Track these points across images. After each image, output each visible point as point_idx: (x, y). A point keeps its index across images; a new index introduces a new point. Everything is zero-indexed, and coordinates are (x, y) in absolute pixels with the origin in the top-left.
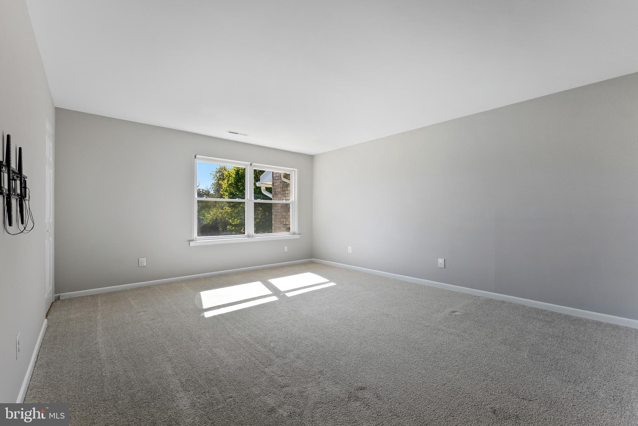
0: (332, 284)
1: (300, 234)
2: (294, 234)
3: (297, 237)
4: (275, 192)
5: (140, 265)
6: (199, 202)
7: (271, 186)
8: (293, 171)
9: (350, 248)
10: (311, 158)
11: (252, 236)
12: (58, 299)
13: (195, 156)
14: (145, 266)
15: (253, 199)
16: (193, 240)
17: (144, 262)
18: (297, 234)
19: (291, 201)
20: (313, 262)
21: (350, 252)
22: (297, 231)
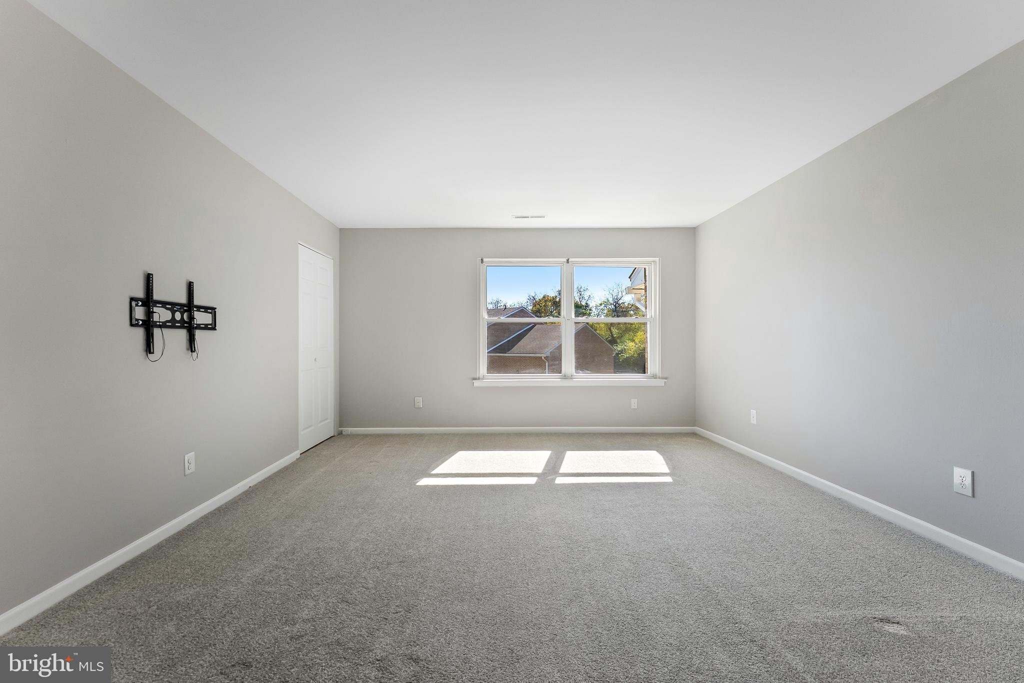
1: (666, 378)
2: (654, 377)
3: (660, 383)
5: (416, 406)
6: (489, 323)
8: (652, 263)
9: (753, 412)
10: (692, 232)
11: (571, 377)
12: (340, 433)
13: (482, 260)
14: (421, 408)
15: (573, 316)
16: (479, 379)
17: (419, 402)
18: (659, 378)
19: (648, 317)
20: (694, 435)
21: (754, 421)
22: (659, 373)
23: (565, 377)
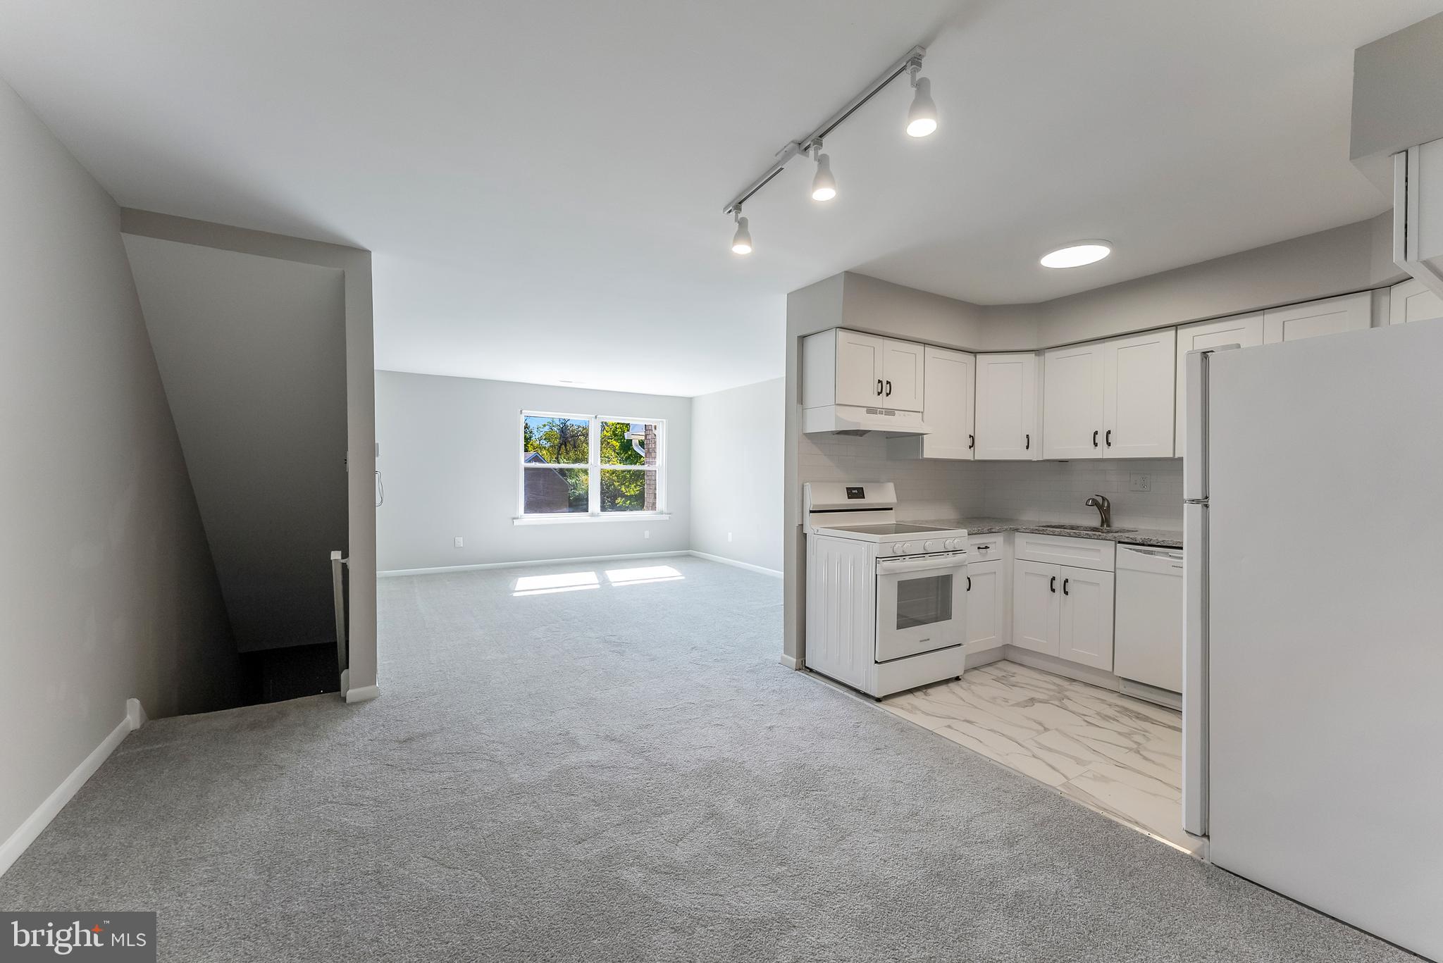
0: (683, 578)
1: (672, 514)
2: (662, 513)
3: (666, 517)
4: (649, 449)
5: (456, 546)
6: (526, 469)
7: (643, 438)
8: (660, 423)
9: (730, 534)
10: (689, 401)
11: (598, 515)
13: (521, 411)
14: (462, 547)
15: (599, 463)
16: (518, 518)
18: (665, 514)
19: (657, 465)
20: (689, 556)
21: (730, 539)
22: (665, 510)
23: (593, 515)
